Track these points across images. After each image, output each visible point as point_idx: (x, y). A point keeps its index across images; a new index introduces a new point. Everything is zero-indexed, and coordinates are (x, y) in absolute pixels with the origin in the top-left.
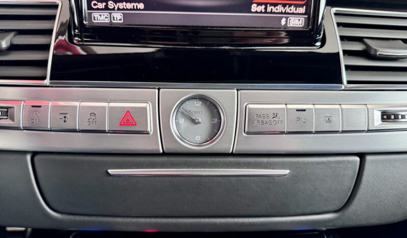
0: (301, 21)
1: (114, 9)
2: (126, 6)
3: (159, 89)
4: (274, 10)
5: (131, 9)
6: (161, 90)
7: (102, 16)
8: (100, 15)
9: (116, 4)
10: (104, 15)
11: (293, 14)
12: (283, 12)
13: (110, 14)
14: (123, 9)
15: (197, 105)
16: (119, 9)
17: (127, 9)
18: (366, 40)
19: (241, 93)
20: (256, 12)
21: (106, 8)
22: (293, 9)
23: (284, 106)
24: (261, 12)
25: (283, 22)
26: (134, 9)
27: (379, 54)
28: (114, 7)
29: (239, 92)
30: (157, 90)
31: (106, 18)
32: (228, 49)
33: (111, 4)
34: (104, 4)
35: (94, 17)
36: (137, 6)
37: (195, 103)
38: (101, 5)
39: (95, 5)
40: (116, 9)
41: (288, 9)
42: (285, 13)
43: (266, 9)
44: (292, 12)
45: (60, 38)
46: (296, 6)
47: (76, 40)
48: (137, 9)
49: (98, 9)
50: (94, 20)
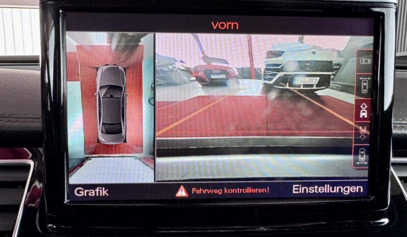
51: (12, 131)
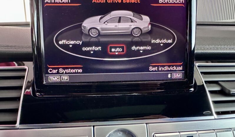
0: (180, 75)
1: (63, 73)
2: (70, 71)
3: (94, 126)
4: (163, 69)
5: (74, 73)
6: (95, 127)
7: (55, 78)
8: (54, 77)
9: (64, 70)
10: (56, 77)
11: (175, 71)
12: (169, 70)
13: (61, 76)
14: (69, 73)
15: (119, 135)
16: (66, 73)
17: (71, 73)
18: (220, 82)
19: (149, 125)
20: (153, 71)
21: (58, 73)
22: (175, 68)
23: (178, 133)
24: (155, 71)
25: (169, 76)
26: (76, 73)
27: (232, 93)
28: (63, 72)
29: (148, 125)
30: (92, 127)
31: (58, 79)
32: (137, 95)
33: (61, 70)
34: (56, 70)
35: (50, 79)
36: (78, 71)
37: (118, 133)
38: (55, 71)
39: (50, 71)
40: (64, 73)
41: (171, 68)
42: (170, 71)
43: (158, 69)
44: (174, 69)
45: (27, 90)
46: (177, 66)
47: (38, 94)
48: (78, 73)
49: (52, 73)
50: (50, 80)
51: (17, 53)
